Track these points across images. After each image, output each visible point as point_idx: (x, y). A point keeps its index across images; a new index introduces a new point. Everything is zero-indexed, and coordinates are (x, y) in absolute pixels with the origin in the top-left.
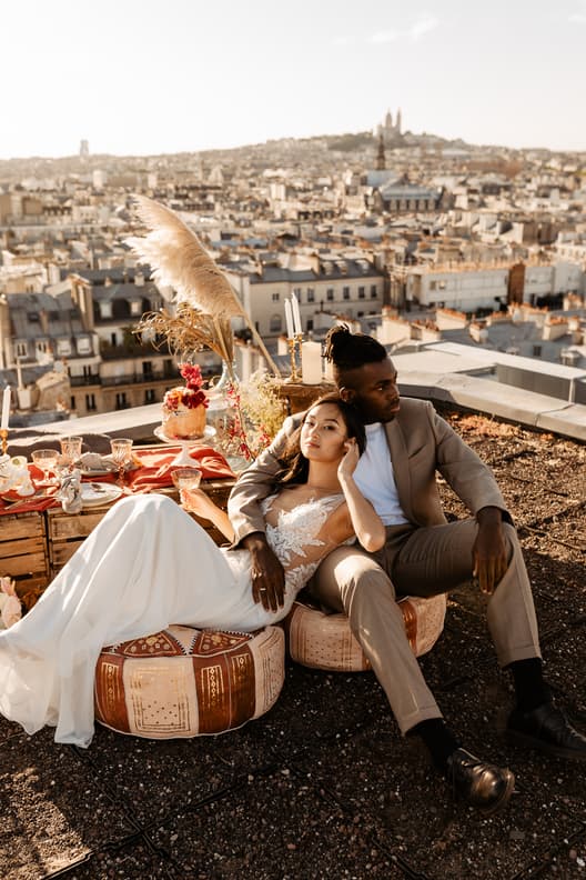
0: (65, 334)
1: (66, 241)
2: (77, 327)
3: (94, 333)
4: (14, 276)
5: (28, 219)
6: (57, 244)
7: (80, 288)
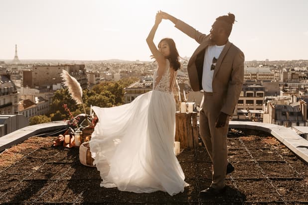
0: (295, 121)
1: (305, 88)
3: (306, 121)
4: (281, 99)
5: (293, 80)
7: (302, 104)
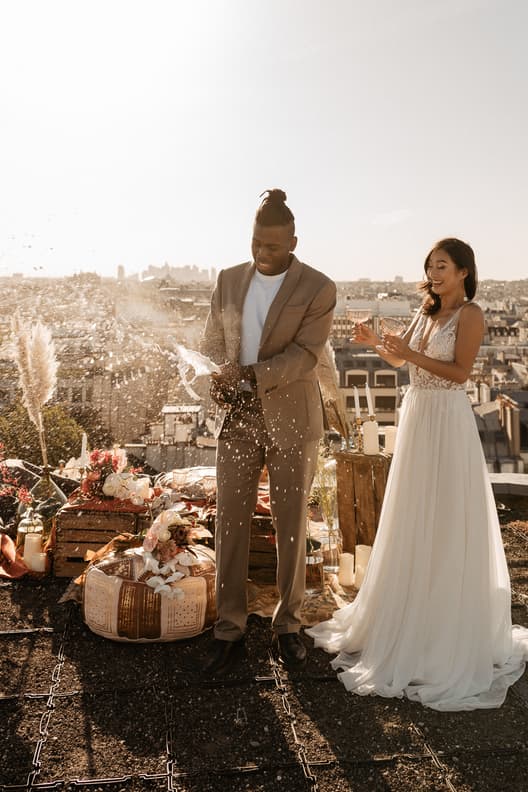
0: (489, 458)
1: (506, 361)
2: (502, 450)
3: (521, 459)
6: (497, 364)
7: (508, 408)
